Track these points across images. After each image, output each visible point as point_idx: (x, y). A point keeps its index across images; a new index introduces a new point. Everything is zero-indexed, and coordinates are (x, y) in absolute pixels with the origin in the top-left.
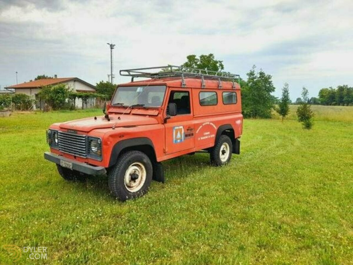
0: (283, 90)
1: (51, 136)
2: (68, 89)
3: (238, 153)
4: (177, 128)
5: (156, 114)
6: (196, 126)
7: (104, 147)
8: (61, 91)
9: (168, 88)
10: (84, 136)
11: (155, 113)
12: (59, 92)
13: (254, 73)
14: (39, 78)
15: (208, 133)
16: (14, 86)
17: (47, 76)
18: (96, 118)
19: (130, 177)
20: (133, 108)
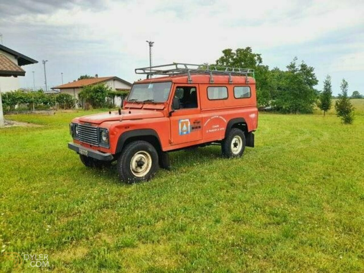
0: (325, 83)
1: (73, 128)
2: (107, 87)
3: (252, 146)
4: (183, 121)
5: (162, 108)
6: (204, 119)
7: (111, 136)
8: (101, 90)
9: (173, 84)
10: (96, 127)
11: (161, 107)
12: (98, 92)
13: (295, 65)
14: (82, 78)
15: (218, 126)
16: (59, 86)
17: (89, 76)
18: (110, 113)
19: (136, 163)
20: (144, 104)
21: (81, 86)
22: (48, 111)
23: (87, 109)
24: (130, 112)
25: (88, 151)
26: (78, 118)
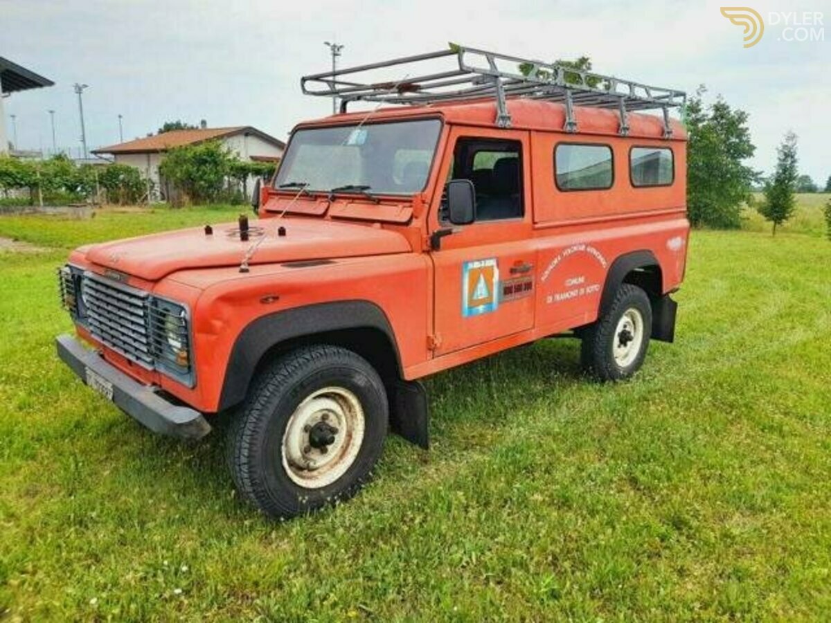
2: (229, 152)
3: (670, 338)
4: (476, 265)
5: (405, 219)
6: (541, 258)
8: (210, 159)
9: (447, 127)
10: (143, 294)
11: (399, 213)
12: (205, 162)
13: (700, 107)
14: (168, 128)
15: (581, 280)
16: (113, 147)
17: (186, 125)
18: (209, 231)
19: (307, 436)
20: (334, 199)
21: (163, 147)
22: (75, 208)
23: (178, 205)
24: (282, 232)
25: (114, 387)
26: (86, 248)
